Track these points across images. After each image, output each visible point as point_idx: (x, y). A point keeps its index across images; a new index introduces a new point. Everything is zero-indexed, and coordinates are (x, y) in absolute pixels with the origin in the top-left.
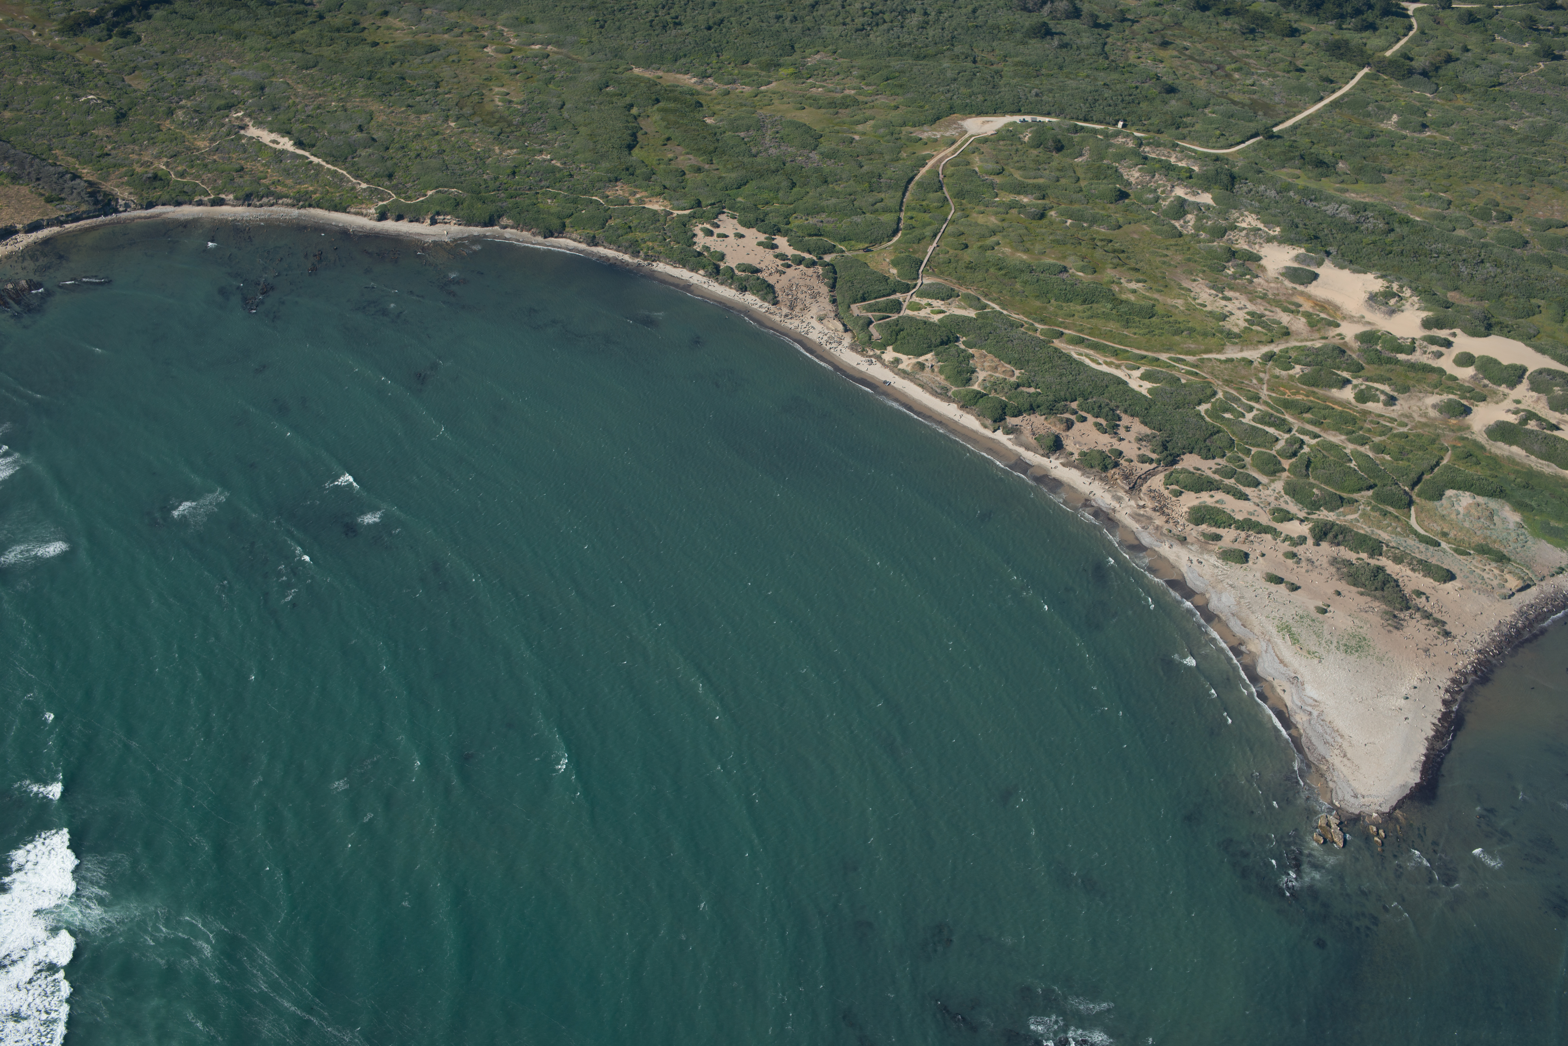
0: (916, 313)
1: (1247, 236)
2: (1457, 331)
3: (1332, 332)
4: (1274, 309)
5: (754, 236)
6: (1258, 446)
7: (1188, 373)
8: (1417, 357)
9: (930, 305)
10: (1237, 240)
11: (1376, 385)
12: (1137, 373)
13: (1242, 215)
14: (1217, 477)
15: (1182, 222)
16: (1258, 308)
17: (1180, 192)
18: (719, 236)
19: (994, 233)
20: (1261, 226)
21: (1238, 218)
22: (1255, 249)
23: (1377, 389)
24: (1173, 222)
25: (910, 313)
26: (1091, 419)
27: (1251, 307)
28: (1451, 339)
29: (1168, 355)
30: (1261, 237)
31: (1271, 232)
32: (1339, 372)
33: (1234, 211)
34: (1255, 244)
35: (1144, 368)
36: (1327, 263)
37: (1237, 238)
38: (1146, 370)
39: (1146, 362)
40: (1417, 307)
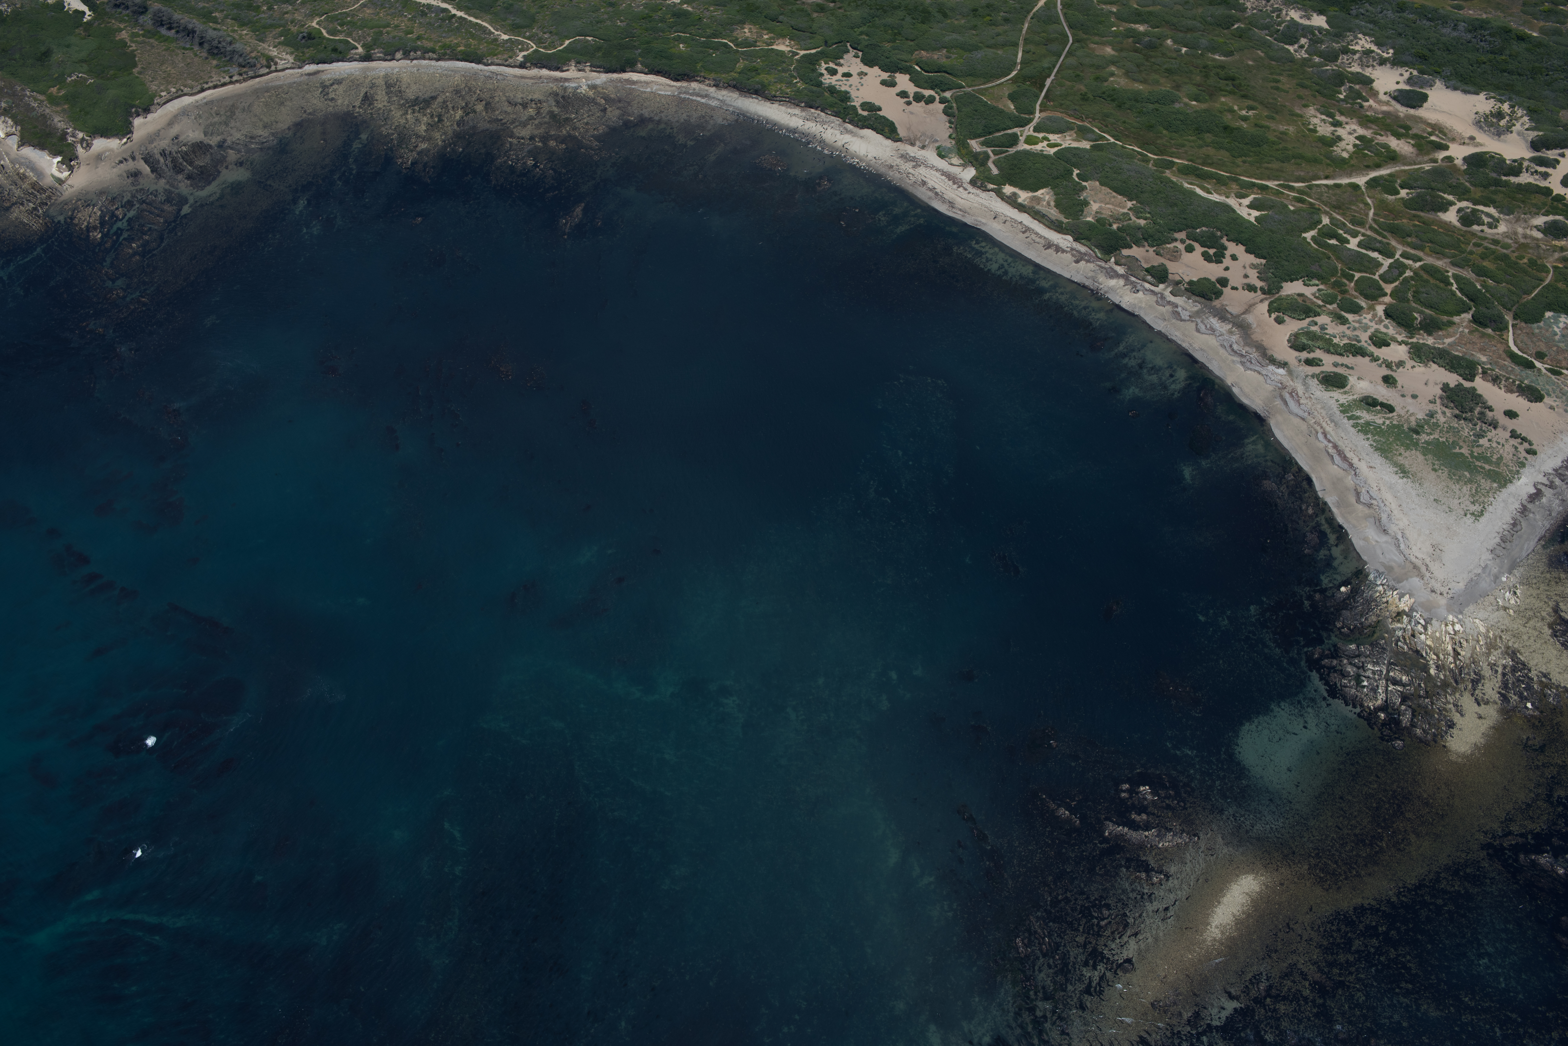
0: (1032, 147)
1: (1360, 58)
3: (1441, 155)
4: (1383, 133)
5: (876, 74)
6: (1361, 271)
7: (1294, 199)
8: (1525, 178)
9: (1047, 139)
10: (1350, 64)
11: (1481, 208)
12: (1246, 201)
13: (1356, 38)
14: (1320, 303)
15: (1296, 46)
16: (1367, 133)
17: (1296, 15)
18: (844, 75)
19: (1110, 63)
20: (1374, 48)
21: (1352, 41)
22: (1368, 72)
23: (1482, 212)
24: (1287, 47)
25: (1027, 147)
26: (1199, 249)
27: (1361, 131)
28: (1559, 159)
29: (1277, 183)
30: (1374, 59)
31: (1385, 55)
32: (1446, 196)
33: (1348, 34)
34: (1368, 67)
35: (1253, 196)
36: (1439, 84)
37: (1350, 61)
38: (1254, 198)
39: (1255, 190)
40: (1526, 127)
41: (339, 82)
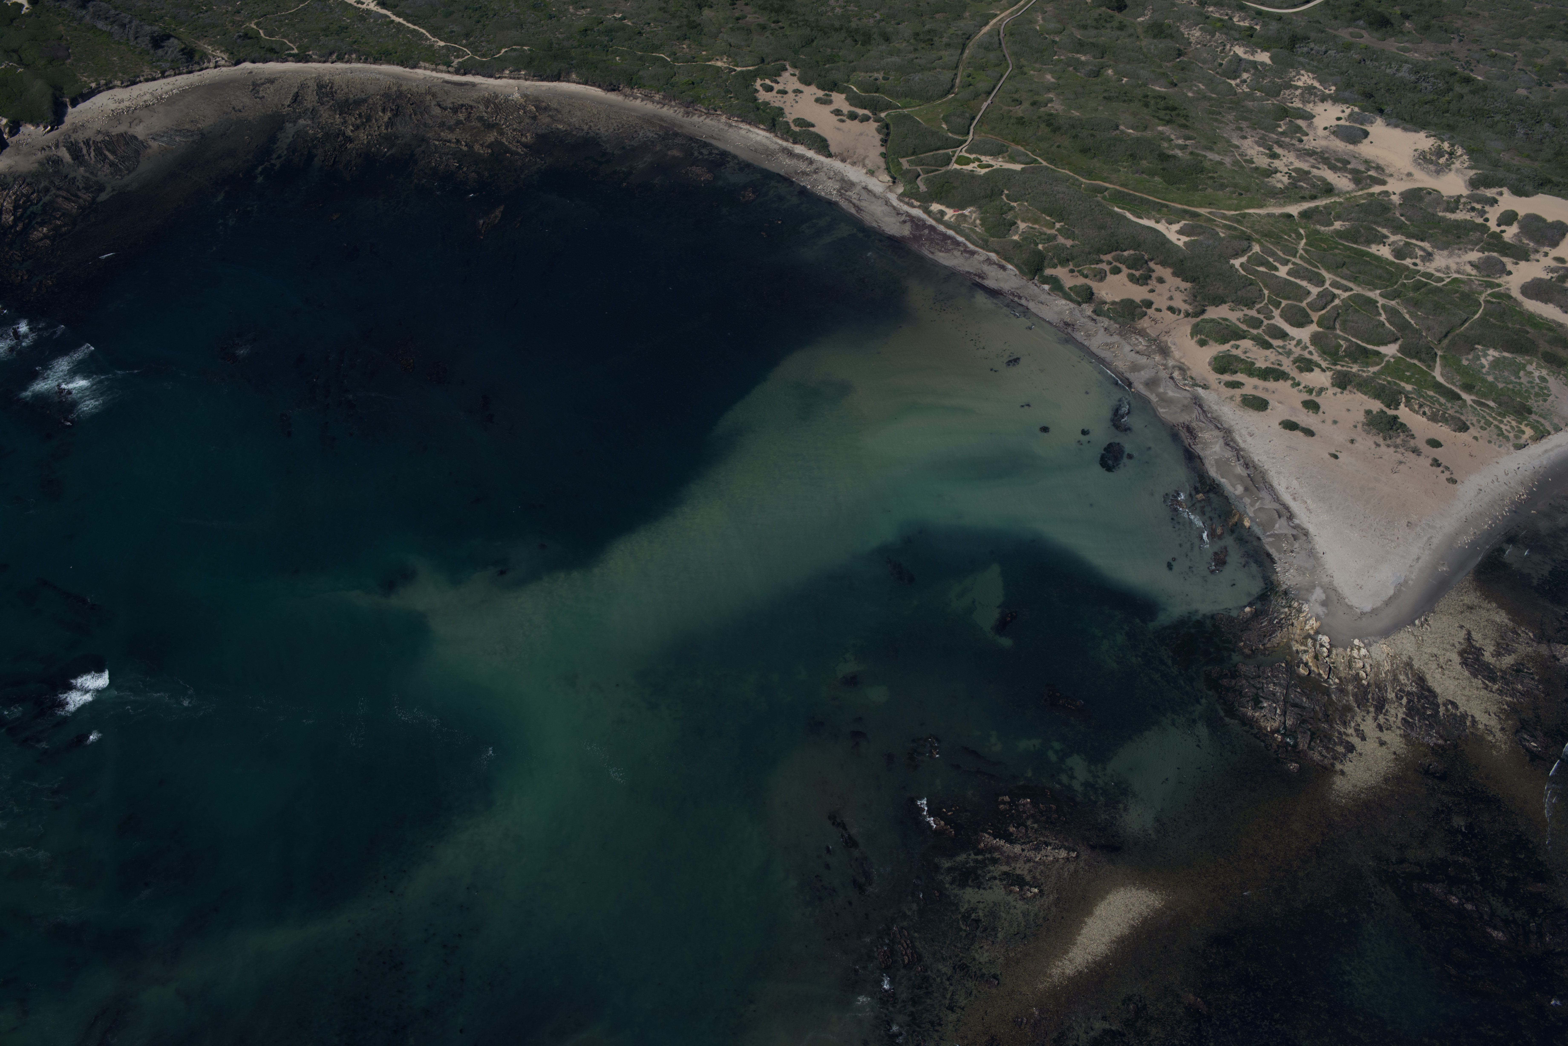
0: (964, 167)
1: (1302, 94)
2: (1505, 190)
3: (1377, 189)
4: (1320, 166)
5: (812, 91)
6: (1288, 298)
7: (1226, 227)
8: (1460, 216)
9: (979, 160)
10: (1292, 99)
11: (1414, 241)
12: (1176, 227)
13: (1298, 74)
14: (1244, 327)
15: (1238, 81)
16: (1305, 166)
17: (1240, 51)
18: (779, 92)
19: (1049, 90)
20: (1316, 84)
21: (1295, 77)
22: (1309, 107)
23: (1416, 245)
24: (1229, 81)
25: (958, 167)
26: (1125, 271)
27: (1298, 164)
28: (1498, 197)
29: (1209, 210)
30: (1316, 95)
31: (1327, 91)
32: (1379, 229)
33: (1291, 70)
34: (1309, 103)
35: (1183, 222)
36: (1379, 121)
37: (1291, 96)
38: (1185, 224)
39: (1187, 217)
40: (1465, 165)
41: (271, 81)
